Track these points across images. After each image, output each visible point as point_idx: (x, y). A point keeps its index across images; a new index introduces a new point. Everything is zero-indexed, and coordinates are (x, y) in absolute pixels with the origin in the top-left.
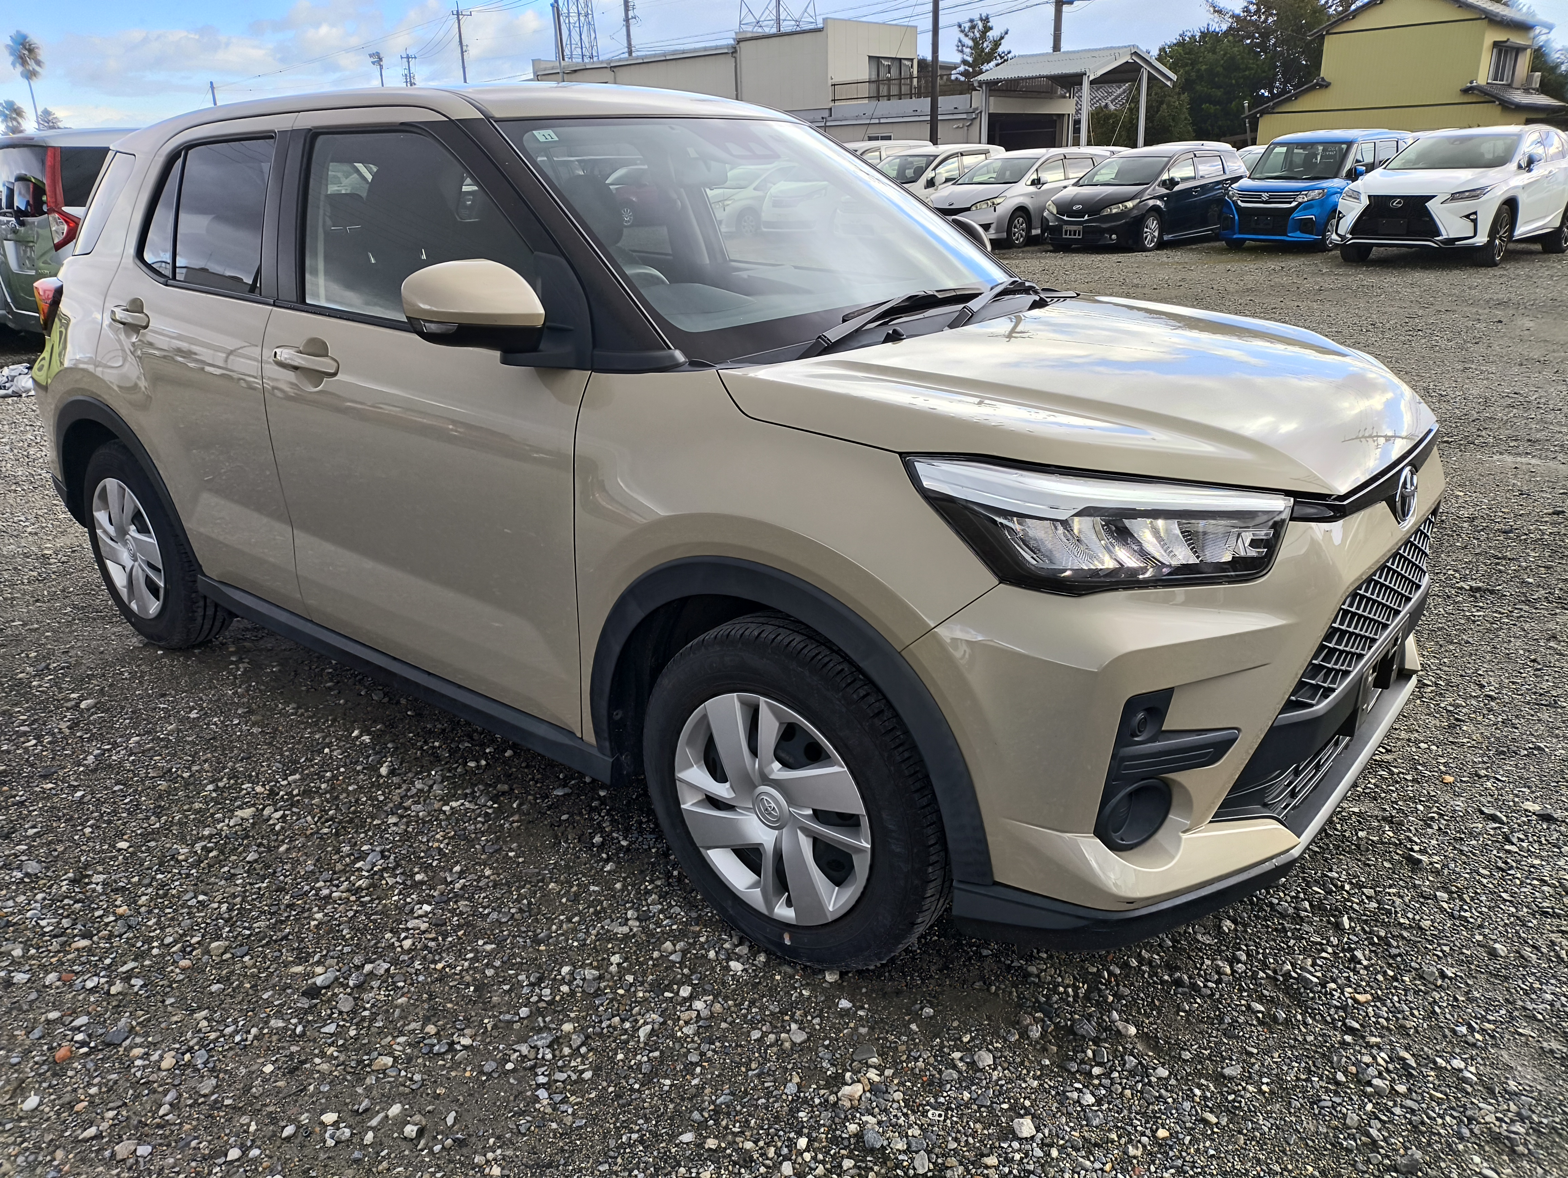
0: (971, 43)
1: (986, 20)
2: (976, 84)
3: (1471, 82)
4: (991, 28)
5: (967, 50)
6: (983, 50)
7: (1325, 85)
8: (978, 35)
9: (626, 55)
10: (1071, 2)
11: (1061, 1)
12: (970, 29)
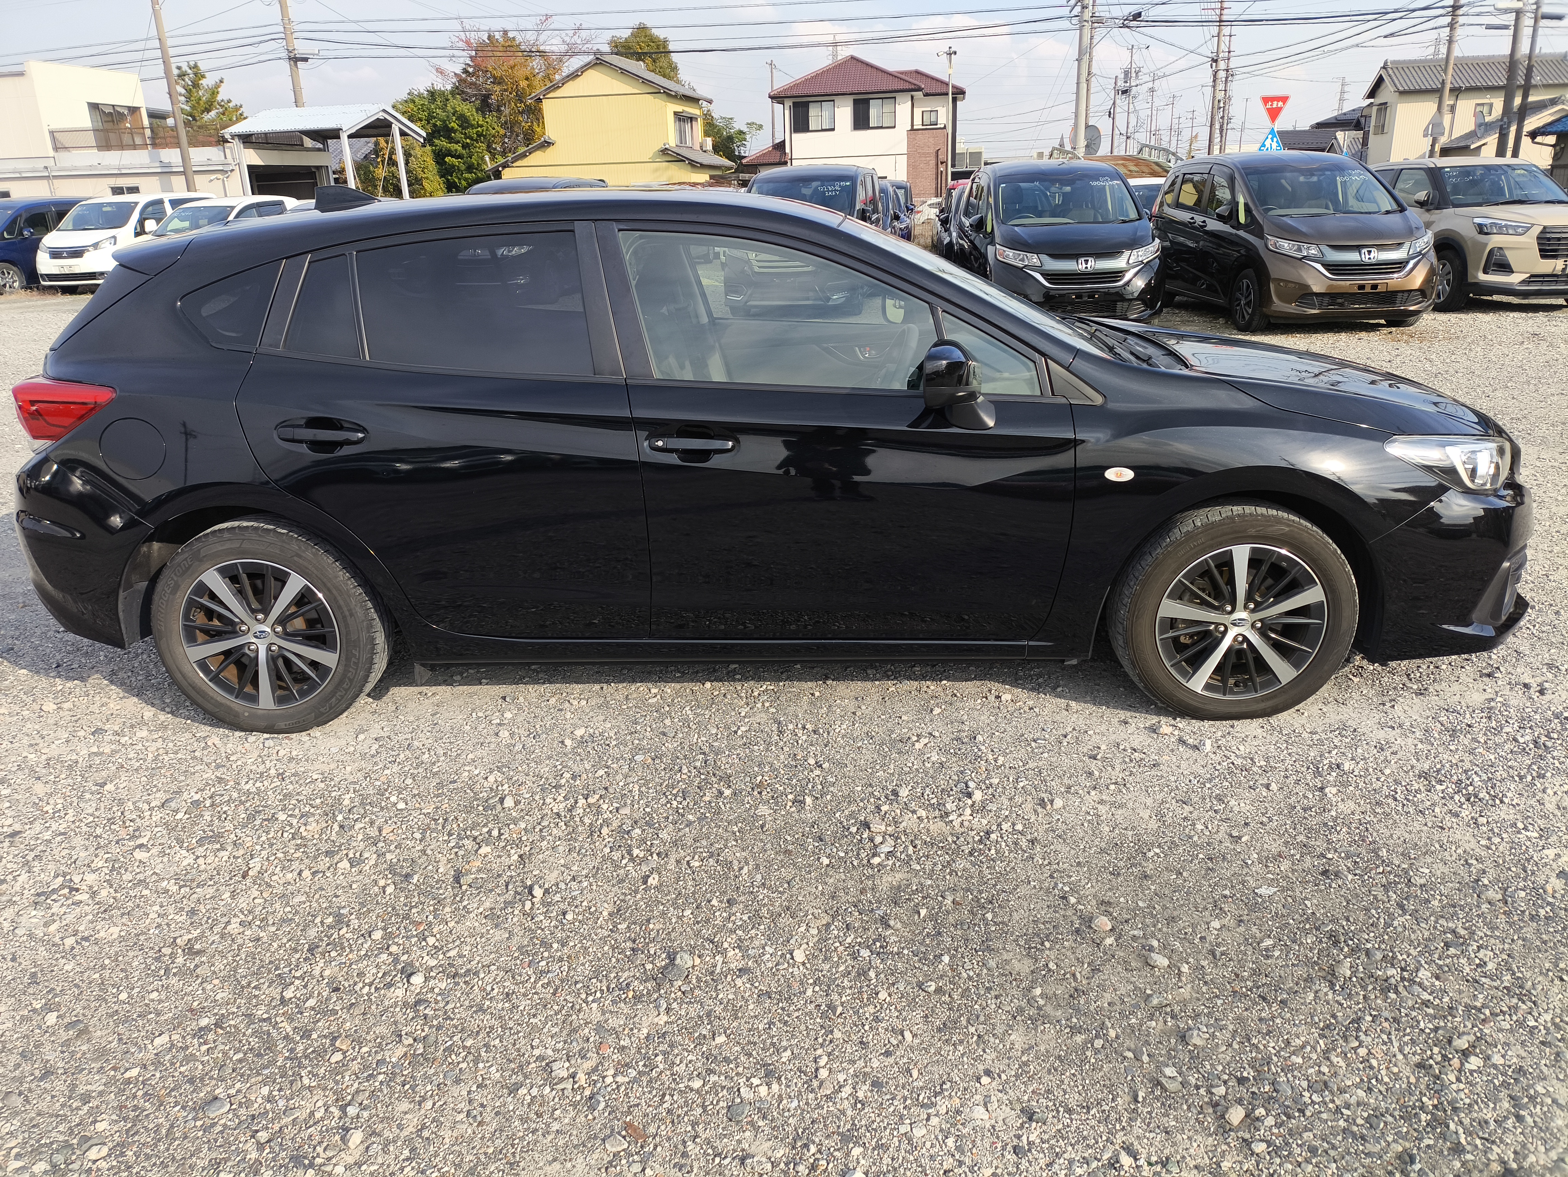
0: (183, 91)
1: (195, 67)
2: (227, 136)
3: (665, 145)
6: (199, 98)
7: (551, 143)
8: (190, 83)
10: (305, 60)
11: (295, 59)
12: (179, 77)
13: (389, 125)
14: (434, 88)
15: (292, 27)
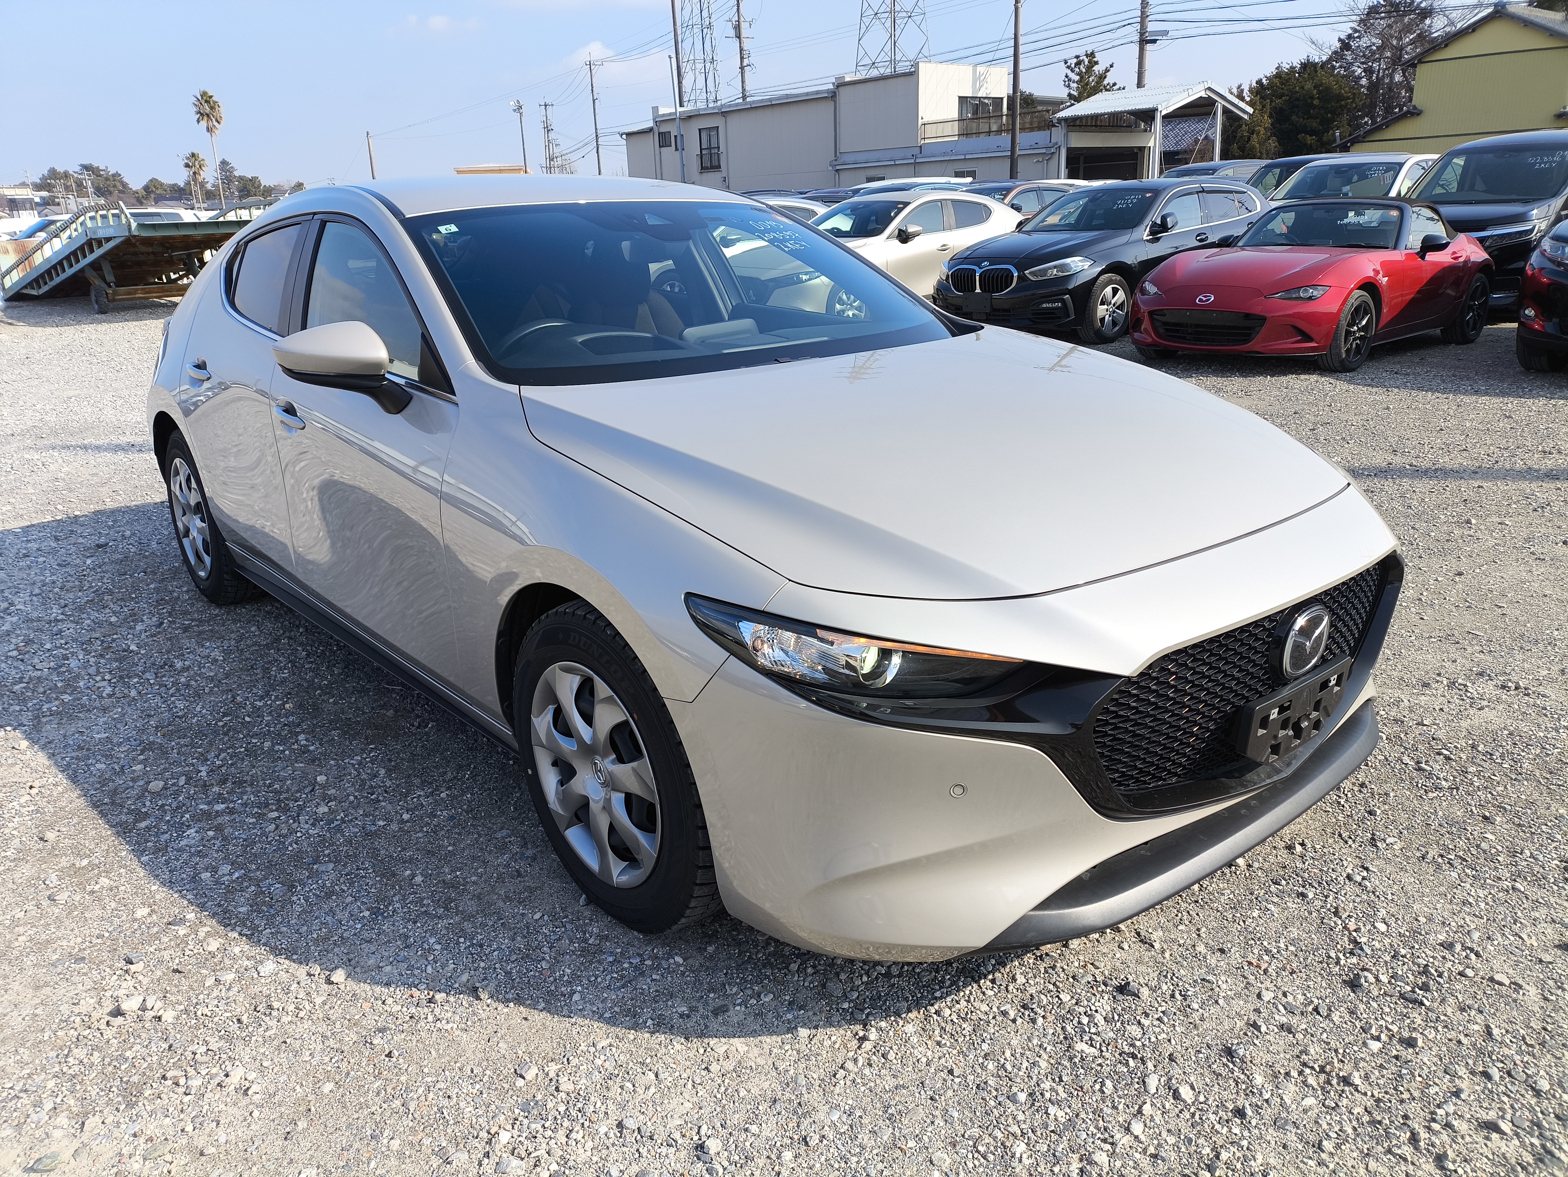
0: (1077, 78)
1: (1092, 55)
2: (1055, 121)
3: (1564, 108)
4: (1096, 63)
5: (1075, 85)
6: (1087, 84)
7: (1416, 113)
8: (1084, 70)
9: (741, 101)
10: (1154, 41)
11: (1144, 41)
12: (1076, 64)
13: (1213, 102)
14: (1308, 60)
15: (1149, 11)
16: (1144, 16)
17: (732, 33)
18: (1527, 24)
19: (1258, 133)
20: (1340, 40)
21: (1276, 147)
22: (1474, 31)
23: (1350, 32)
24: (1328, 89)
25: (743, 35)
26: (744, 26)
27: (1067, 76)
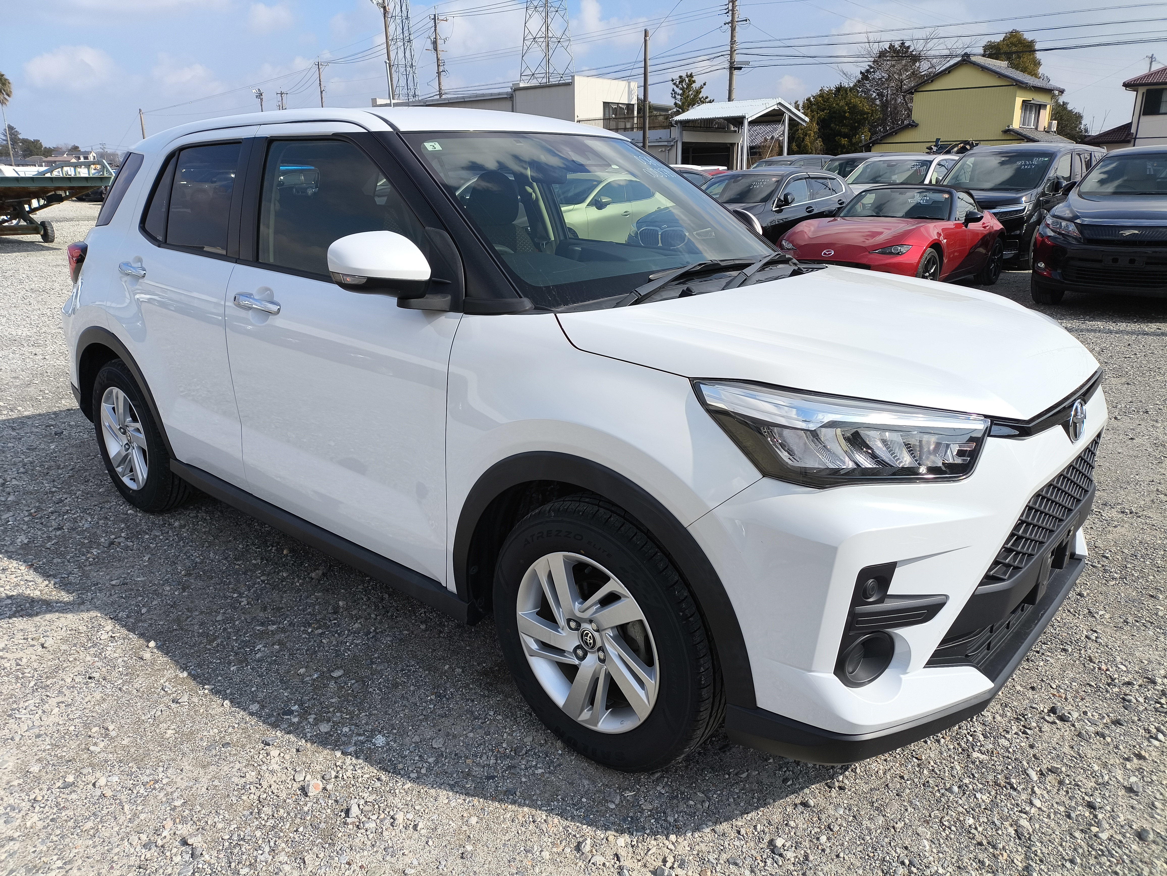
0: (681, 92)
1: (691, 76)
2: (673, 123)
3: (1009, 127)
4: (694, 82)
5: (679, 97)
6: (688, 97)
7: (913, 125)
8: (685, 87)
9: (438, 97)
10: (740, 68)
11: (733, 68)
12: (680, 82)
13: (782, 113)
14: (841, 86)
15: (736, 47)
16: (732, 51)
17: (431, 47)
18: (984, 69)
19: (810, 136)
20: (861, 73)
21: (821, 145)
22: (949, 72)
23: (868, 68)
24: (855, 106)
25: (439, 48)
26: (439, 42)
27: (673, 90)
